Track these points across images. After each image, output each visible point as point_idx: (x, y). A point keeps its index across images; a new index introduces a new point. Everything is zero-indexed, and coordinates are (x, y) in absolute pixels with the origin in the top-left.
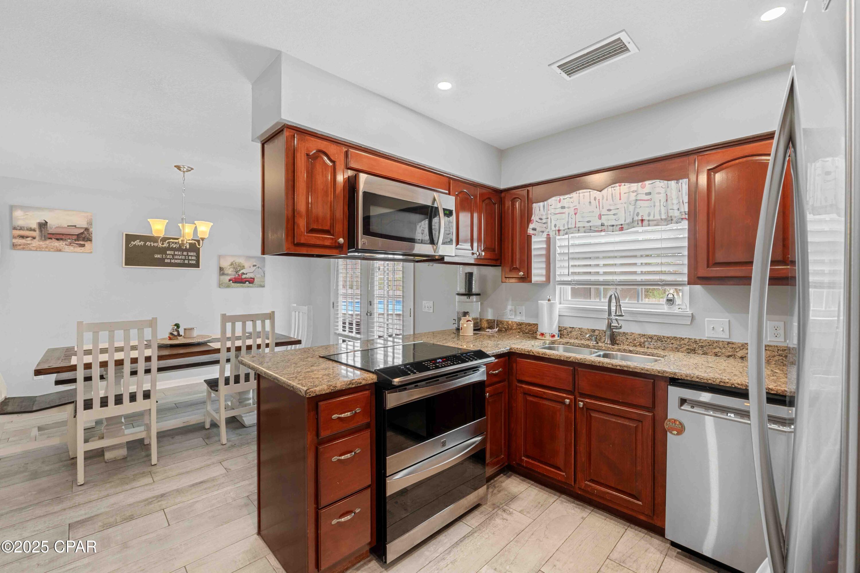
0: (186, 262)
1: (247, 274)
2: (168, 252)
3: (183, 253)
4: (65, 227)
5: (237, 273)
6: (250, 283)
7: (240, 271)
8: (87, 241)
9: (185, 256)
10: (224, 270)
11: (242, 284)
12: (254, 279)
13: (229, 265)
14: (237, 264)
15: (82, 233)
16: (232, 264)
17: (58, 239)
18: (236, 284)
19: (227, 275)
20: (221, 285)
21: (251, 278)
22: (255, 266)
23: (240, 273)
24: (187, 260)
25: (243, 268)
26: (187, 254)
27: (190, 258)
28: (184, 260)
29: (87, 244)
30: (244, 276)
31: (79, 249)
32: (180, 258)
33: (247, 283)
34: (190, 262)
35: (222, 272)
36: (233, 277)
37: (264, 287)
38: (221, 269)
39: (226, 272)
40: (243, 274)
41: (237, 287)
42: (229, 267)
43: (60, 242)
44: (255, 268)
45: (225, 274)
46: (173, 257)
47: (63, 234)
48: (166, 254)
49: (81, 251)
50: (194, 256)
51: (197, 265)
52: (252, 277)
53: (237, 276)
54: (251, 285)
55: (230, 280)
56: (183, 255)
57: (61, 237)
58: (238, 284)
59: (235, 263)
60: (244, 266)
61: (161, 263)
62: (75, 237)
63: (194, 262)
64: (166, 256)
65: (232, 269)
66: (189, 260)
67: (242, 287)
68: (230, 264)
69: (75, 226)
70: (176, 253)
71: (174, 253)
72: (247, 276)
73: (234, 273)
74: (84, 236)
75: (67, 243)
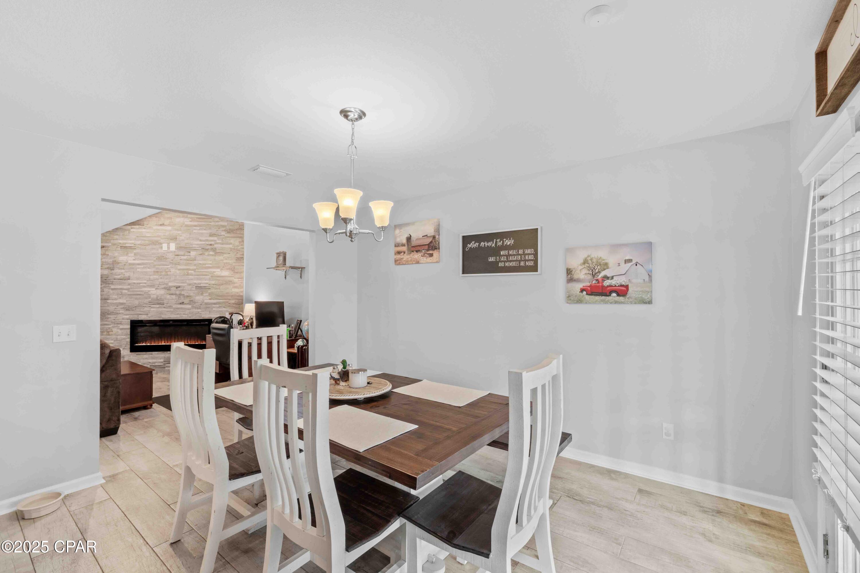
0: (522, 264)
1: (612, 278)
2: (502, 253)
3: (518, 252)
4: (421, 239)
5: (593, 276)
6: (618, 295)
7: (599, 272)
8: (434, 250)
9: (521, 255)
10: (573, 273)
11: (603, 297)
12: (627, 287)
13: (579, 263)
14: (594, 260)
15: (431, 242)
16: (585, 262)
17: (417, 251)
18: (593, 297)
19: (578, 281)
20: (570, 299)
21: (622, 286)
22: (630, 261)
23: (600, 277)
24: (523, 261)
25: (606, 266)
26: (524, 252)
27: (527, 257)
28: (520, 261)
29: (435, 253)
30: (607, 283)
31: (429, 259)
32: (515, 259)
33: (614, 295)
34: (527, 263)
35: (569, 276)
36: (588, 284)
37: (650, 302)
38: (569, 272)
39: (575, 277)
40: (606, 278)
41: (595, 303)
42: (581, 267)
43: (418, 255)
44: (630, 264)
45: (575, 281)
46: (507, 259)
47: (420, 246)
48: (500, 256)
49: (431, 261)
50: (532, 254)
51: (534, 268)
52: (623, 283)
53: (594, 282)
54: (621, 299)
55: (582, 290)
56: (518, 255)
57: (419, 248)
58: (598, 298)
59: (591, 260)
60: (606, 264)
61: (494, 268)
62: (426, 247)
63: (531, 263)
64: (499, 258)
65: (585, 271)
66: (525, 261)
67: (606, 302)
68: (582, 261)
69: (426, 236)
70: (511, 252)
71: (508, 253)
72: (613, 282)
73: (590, 277)
74: (432, 245)
75: (422, 254)
